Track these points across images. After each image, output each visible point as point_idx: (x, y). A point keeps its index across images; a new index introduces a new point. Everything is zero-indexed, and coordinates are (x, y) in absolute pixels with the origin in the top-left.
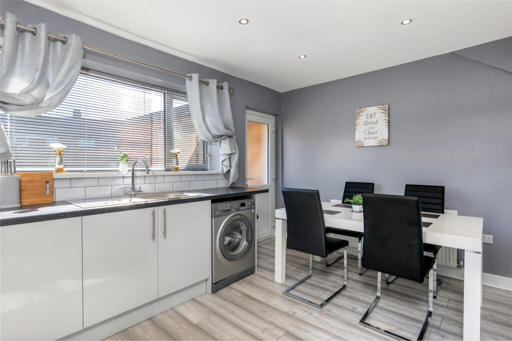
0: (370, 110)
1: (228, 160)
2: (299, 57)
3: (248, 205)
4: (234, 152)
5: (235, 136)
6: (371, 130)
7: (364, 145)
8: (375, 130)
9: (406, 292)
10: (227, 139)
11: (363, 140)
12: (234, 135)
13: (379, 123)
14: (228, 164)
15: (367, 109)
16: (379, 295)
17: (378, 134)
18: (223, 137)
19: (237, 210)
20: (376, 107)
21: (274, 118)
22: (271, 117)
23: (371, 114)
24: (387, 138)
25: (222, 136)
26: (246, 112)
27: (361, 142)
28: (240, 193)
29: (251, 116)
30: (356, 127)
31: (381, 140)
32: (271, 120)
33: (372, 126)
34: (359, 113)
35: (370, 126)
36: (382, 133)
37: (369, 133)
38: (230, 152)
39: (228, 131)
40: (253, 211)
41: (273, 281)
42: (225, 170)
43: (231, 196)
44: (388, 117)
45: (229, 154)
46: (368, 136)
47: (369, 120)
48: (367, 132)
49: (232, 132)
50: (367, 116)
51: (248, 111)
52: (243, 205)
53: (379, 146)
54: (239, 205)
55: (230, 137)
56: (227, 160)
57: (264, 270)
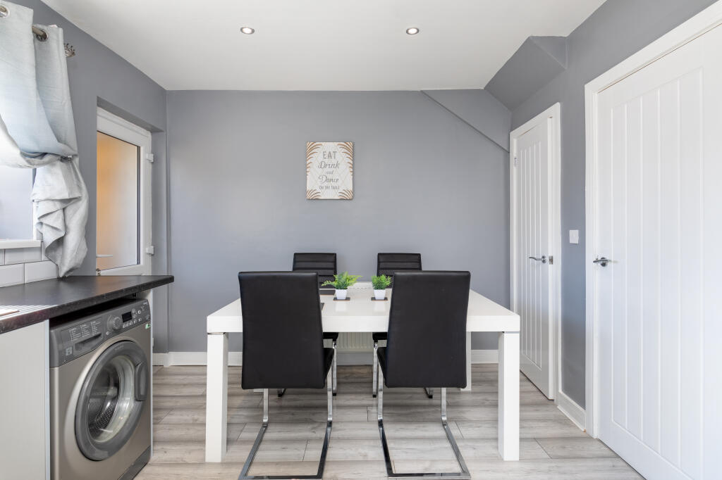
0: (330, 146)
1: (60, 212)
2: (241, 30)
3: (139, 316)
4: (77, 195)
5: (77, 160)
6: (330, 176)
7: (320, 198)
8: (335, 176)
9: (399, 402)
10: (59, 164)
11: (318, 190)
12: (75, 156)
13: (340, 166)
14: (59, 224)
15: (323, 144)
16: (381, 418)
17: (340, 182)
18: (47, 158)
19: (117, 332)
20: (336, 144)
21: (149, 135)
22: (143, 131)
23: (330, 153)
24: (351, 188)
25: (44, 154)
26: (98, 112)
27: (315, 192)
28: (122, 291)
29: (107, 122)
30: (308, 170)
31: (344, 192)
32: (143, 138)
33: (331, 170)
34: (312, 149)
35: (327, 169)
36: (344, 182)
37: (327, 180)
38: (66, 196)
39: (61, 146)
40: (147, 327)
41: (202, 463)
42: (50, 238)
43: (100, 302)
44: (353, 160)
45: (63, 201)
46: (326, 184)
47: (327, 161)
48: (324, 178)
49: (72, 148)
50: (324, 155)
51: (101, 112)
52: (127, 317)
53: (341, 199)
54: (120, 318)
55: (64, 159)
56: (55, 215)
57: (167, 447)
